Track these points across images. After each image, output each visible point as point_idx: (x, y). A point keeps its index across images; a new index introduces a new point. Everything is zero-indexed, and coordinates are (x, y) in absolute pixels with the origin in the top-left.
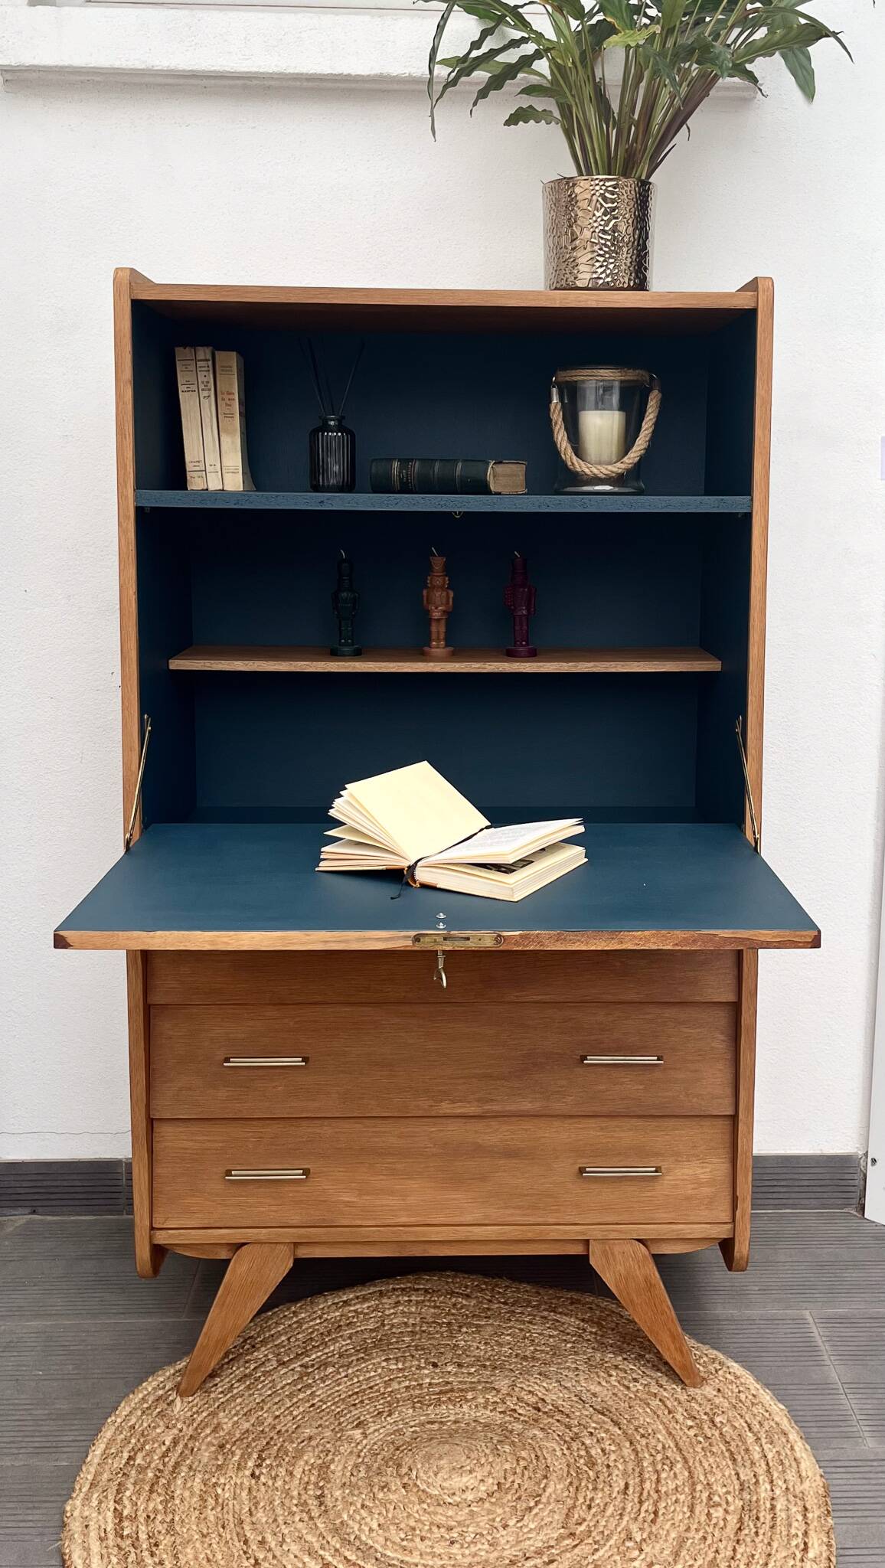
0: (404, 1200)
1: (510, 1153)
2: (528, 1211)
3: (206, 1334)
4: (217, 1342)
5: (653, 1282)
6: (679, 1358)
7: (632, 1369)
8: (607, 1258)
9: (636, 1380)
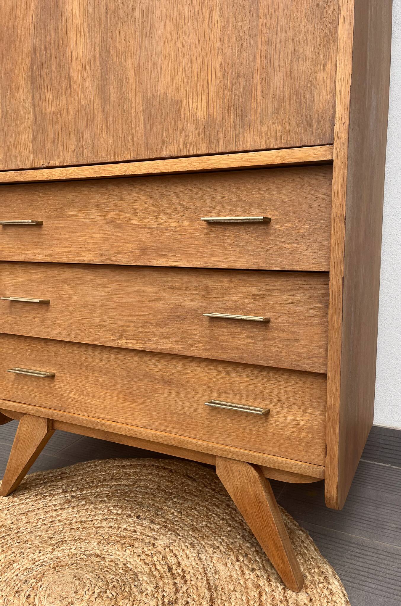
0: (103, 403)
1: (166, 382)
2: (175, 426)
3: (10, 463)
4: (14, 469)
5: (261, 499)
6: (281, 565)
7: (256, 560)
8: (228, 473)
9: (253, 570)
